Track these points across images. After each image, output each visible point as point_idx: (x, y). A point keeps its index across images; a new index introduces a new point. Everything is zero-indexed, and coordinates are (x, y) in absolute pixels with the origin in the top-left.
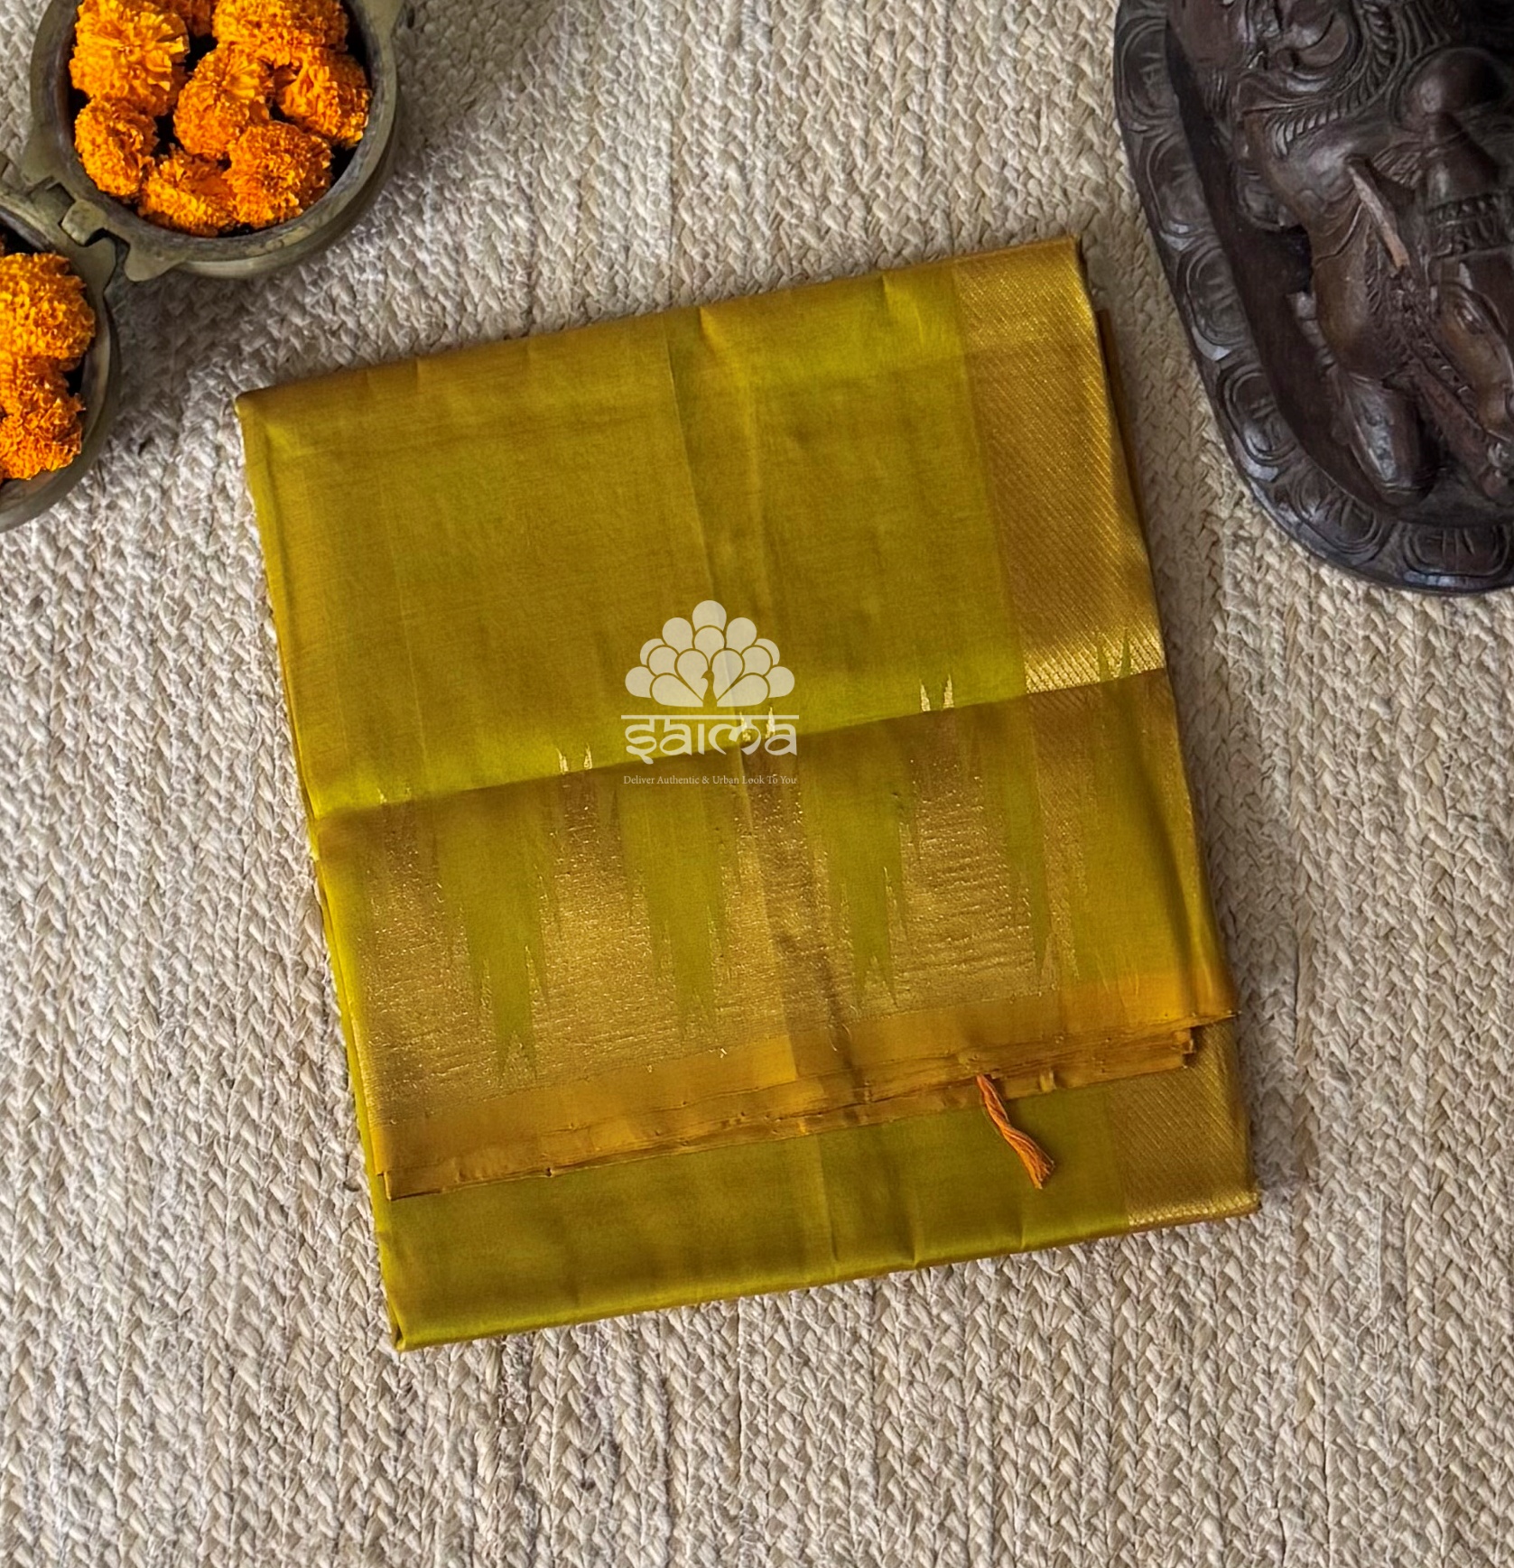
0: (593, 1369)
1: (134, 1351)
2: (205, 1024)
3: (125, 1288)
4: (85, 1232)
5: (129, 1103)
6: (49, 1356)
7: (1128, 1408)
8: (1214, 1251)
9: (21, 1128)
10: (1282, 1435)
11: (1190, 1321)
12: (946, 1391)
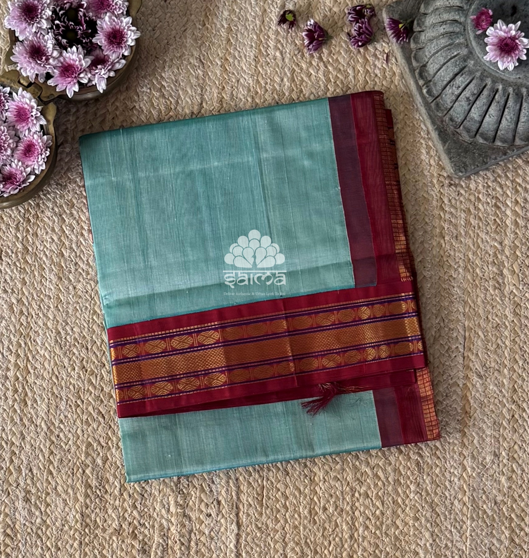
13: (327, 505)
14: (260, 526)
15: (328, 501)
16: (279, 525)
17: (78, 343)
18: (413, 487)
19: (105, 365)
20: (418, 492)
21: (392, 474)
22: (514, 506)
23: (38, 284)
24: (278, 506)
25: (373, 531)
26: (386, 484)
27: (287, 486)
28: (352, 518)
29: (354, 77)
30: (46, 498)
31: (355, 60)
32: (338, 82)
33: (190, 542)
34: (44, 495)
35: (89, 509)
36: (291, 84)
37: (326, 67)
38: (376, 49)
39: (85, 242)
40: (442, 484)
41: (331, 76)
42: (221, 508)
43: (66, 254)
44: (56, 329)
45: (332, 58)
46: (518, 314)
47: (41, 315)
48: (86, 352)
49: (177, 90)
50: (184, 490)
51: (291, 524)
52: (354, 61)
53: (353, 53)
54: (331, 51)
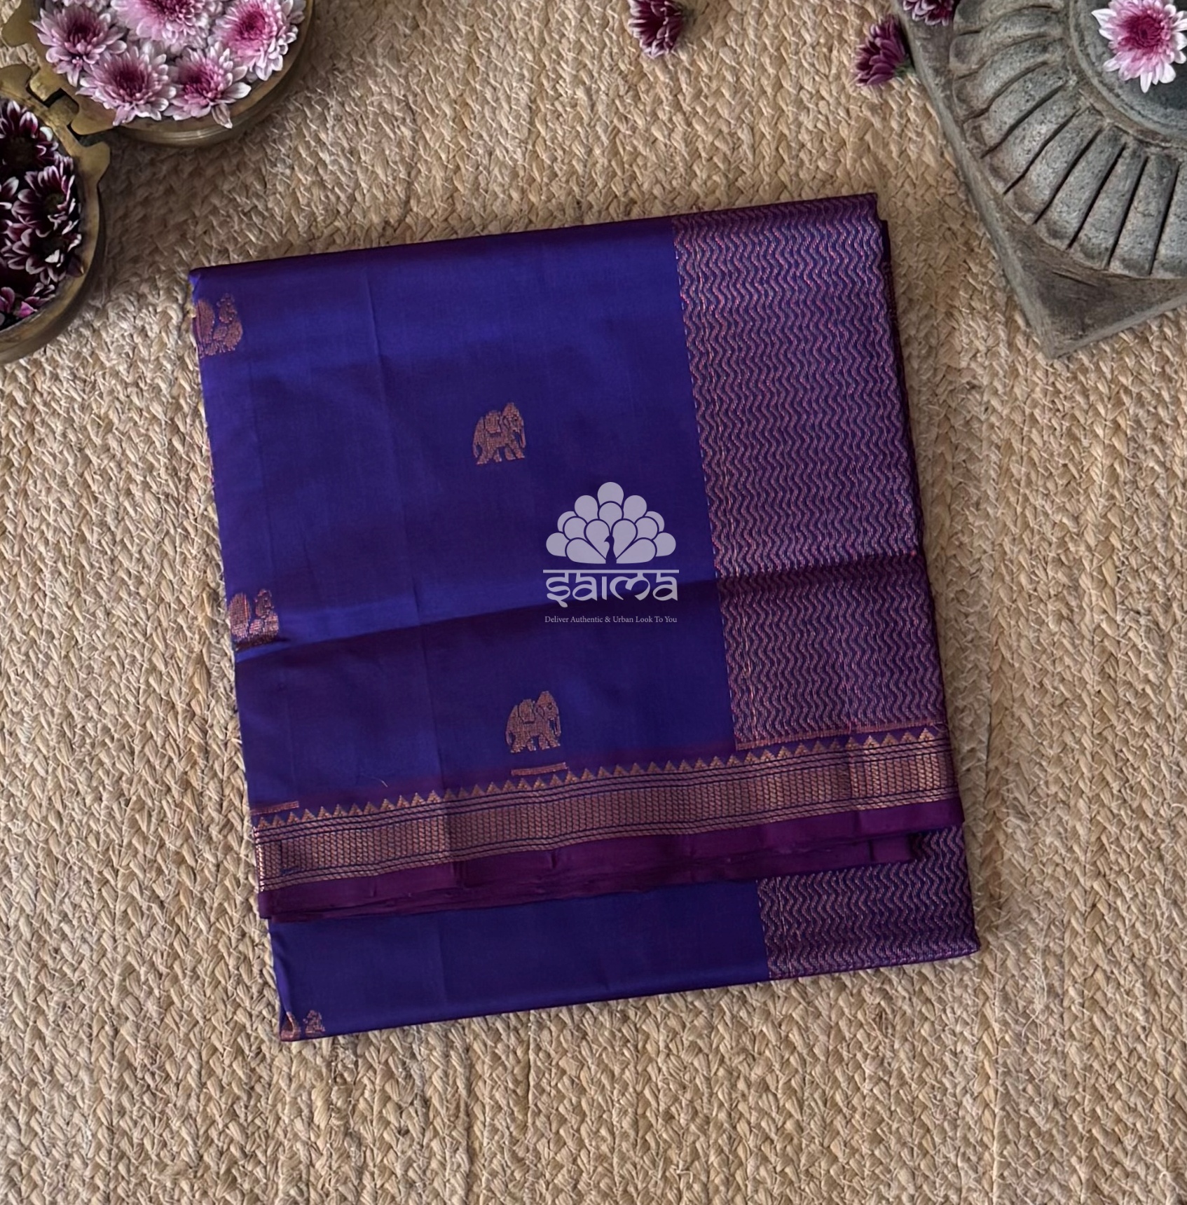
13: (673, 1109)
14: (521, 1154)
15: (676, 1099)
16: (564, 1151)
17: (112, 738)
18: (868, 1068)
19: (169, 789)
20: (881, 1079)
21: (823, 1038)
22: (1098, 1110)
23: (24, 603)
24: (561, 1109)
25: (778, 1169)
26: (809, 1059)
27: (582, 1064)
28: (730, 1137)
29: (753, 148)
30: (28, 1093)
31: (755, 110)
32: (715, 159)
33: (358, 1194)
34: (24, 1086)
35: (127, 1117)
36: (610, 161)
37: (689, 124)
38: (802, 88)
39: (136, 511)
40: (935, 1060)
41: (700, 147)
42: (431, 1116)
43: (92, 539)
44: (64, 707)
45: (704, 106)
46: (1110, 677)
47: (29, 676)
48: (129, 759)
49: (354, 173)
50: (346, 1075)
51: (593, 1150)
52: (751, 113)
53: (750, 96)
54: (701, 91)
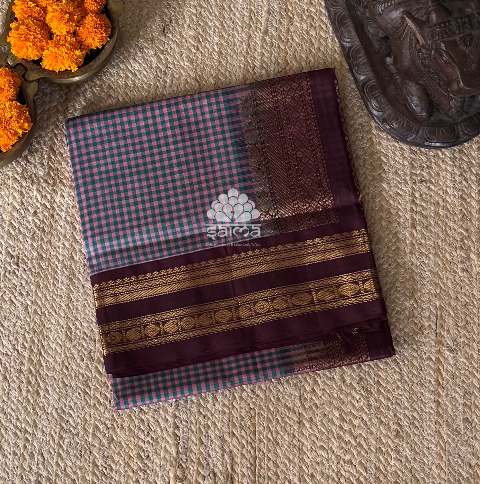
0: (208, 449)
1: (60, 446)
2: (86, 341)
3: (58, 426)
4: (46, 409)
5: (61, 367)
6: (33, 449)
7: (382, 459)
8: (409, 408)
9: (26, 376)
10: (433, 468)
11: (402, 431)
12: (323, 454)
